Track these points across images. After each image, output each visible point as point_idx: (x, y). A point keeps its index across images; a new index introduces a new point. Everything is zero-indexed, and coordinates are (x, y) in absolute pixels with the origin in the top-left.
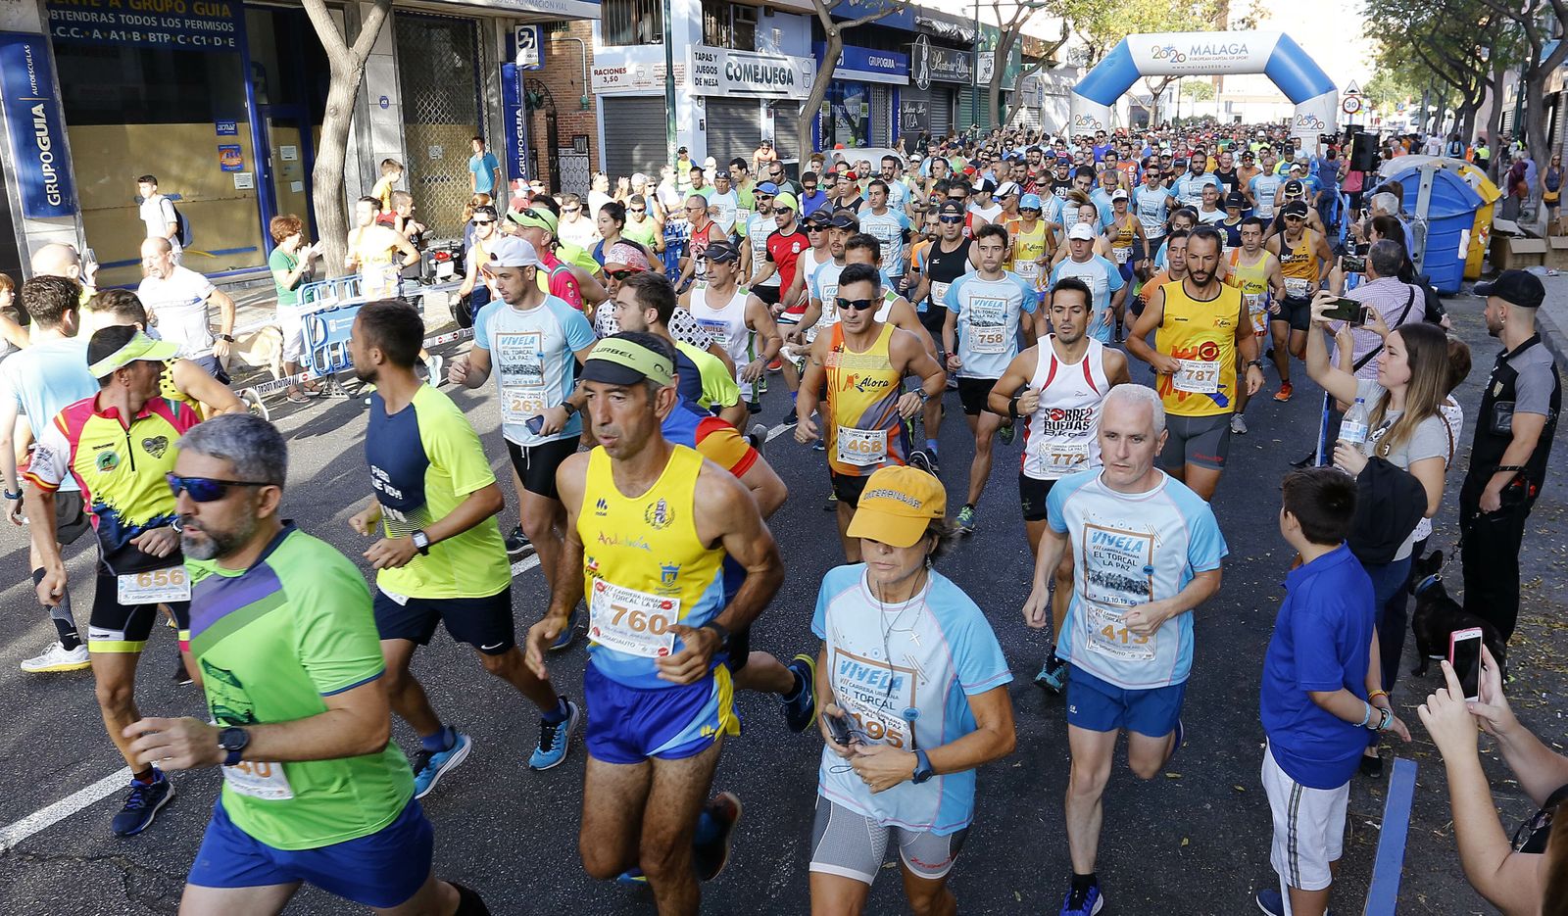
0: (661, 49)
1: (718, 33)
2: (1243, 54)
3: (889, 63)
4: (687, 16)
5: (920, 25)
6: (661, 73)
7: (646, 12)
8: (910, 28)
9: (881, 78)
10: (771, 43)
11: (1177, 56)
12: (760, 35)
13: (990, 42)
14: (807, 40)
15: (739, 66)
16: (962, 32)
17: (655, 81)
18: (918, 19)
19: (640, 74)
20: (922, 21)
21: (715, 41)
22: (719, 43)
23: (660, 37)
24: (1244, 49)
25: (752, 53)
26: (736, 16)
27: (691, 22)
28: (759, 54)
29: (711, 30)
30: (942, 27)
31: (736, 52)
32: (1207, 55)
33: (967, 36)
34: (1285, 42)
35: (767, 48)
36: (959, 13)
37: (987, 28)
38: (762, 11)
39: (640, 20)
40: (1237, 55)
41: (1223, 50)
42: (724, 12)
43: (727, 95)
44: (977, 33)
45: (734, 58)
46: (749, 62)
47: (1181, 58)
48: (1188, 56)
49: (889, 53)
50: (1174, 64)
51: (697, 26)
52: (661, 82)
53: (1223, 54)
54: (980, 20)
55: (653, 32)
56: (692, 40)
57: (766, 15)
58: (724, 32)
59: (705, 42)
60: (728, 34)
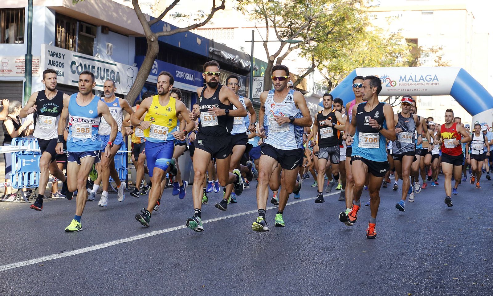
0: (22, 47)
1: (66, 41)
2: (435, 81)
3: (190, 77)
4: (44, 24)
5: (212, 53)
6: (20, 64)
7: (12, 22)
8: (206, 54)
9: (183, 86)
10: (105, 52)
11: (391, 82)
12: (98, 45)
13: (260, 72)
14: (132, 54)
15: (81, 65)
16: (242, 61)
17: (15, 70)
18: (211, 49)
19: (4, 65)
20: (214, 51)
21: (63, 45)
22: (67, 47)
23: (22, 39)
24: (436, 78)
25: (90, 57)
26: (81, 30)
27: (46, 29)
28: (95, 58)
29: (62, 36)
30: (227, 56)
31: (79, 54)
32: (410, 82)
33: (245, 64)
34: (463, 74)
35: (102, 55)
36: (239, 50)
37: (259, 62)
38: (100, 29)
39: (7, 27)
40: (431, 82)
41: (422, 78)
42: (72, 27)
43: (70, 84)
44: (252, 64)
45: (77, 58)
46: (87, 62)
47: (393, 84)
48: (398, 83)
49: (189, 70)
50: (388, 88)
51: (51, 32)
52: (20, 71)
53: (422, 82)
54: (254, 56)
55: (17, 35)
56: (47, 41)
57: (103, 32)
58: (71, 41)
59: (56, 45)
60: (74, 42)
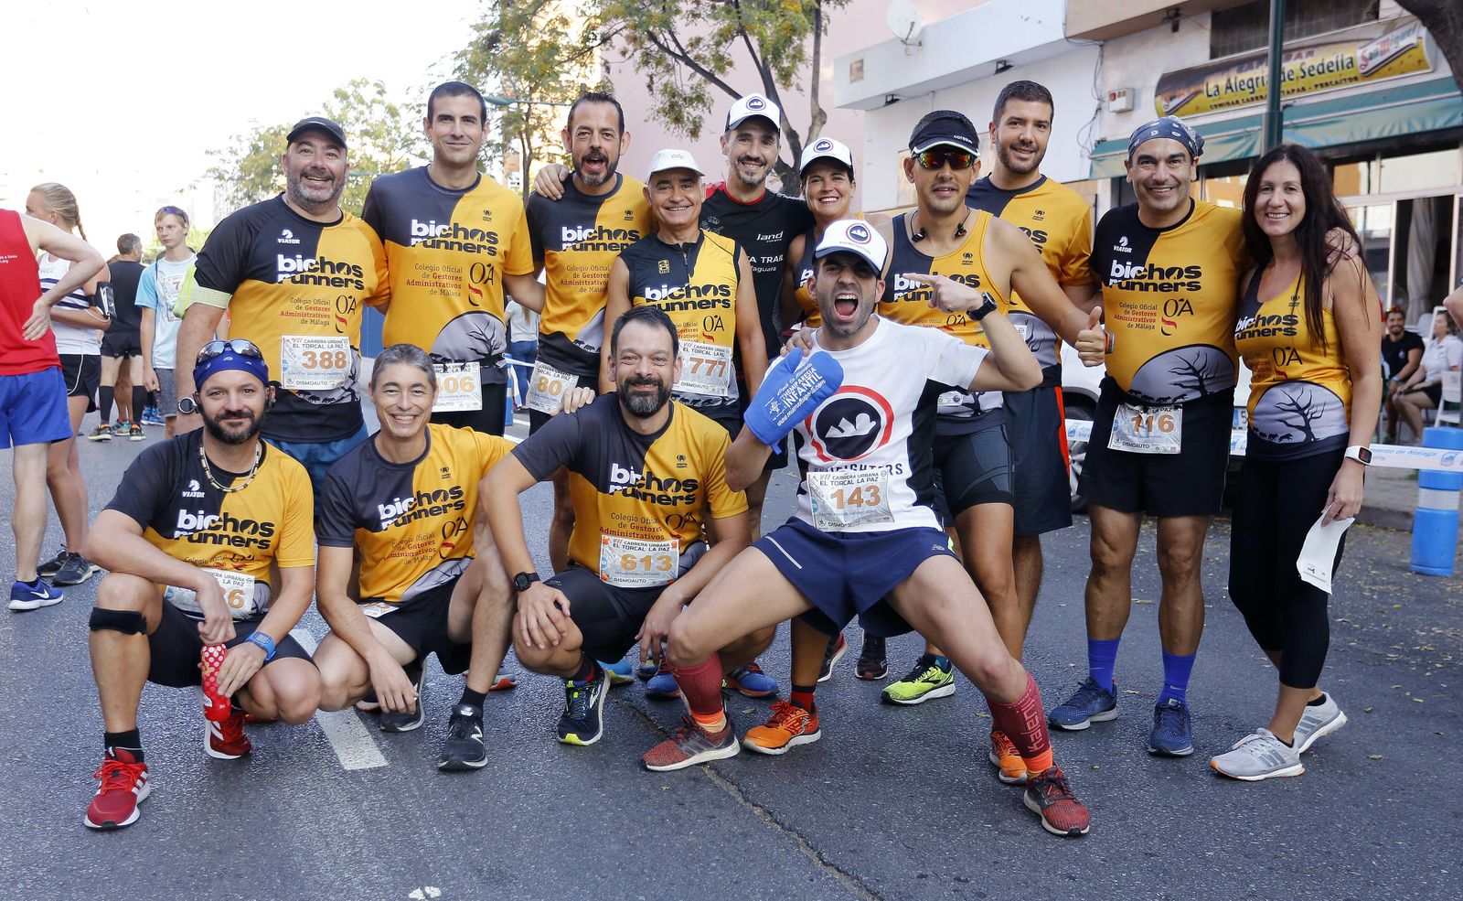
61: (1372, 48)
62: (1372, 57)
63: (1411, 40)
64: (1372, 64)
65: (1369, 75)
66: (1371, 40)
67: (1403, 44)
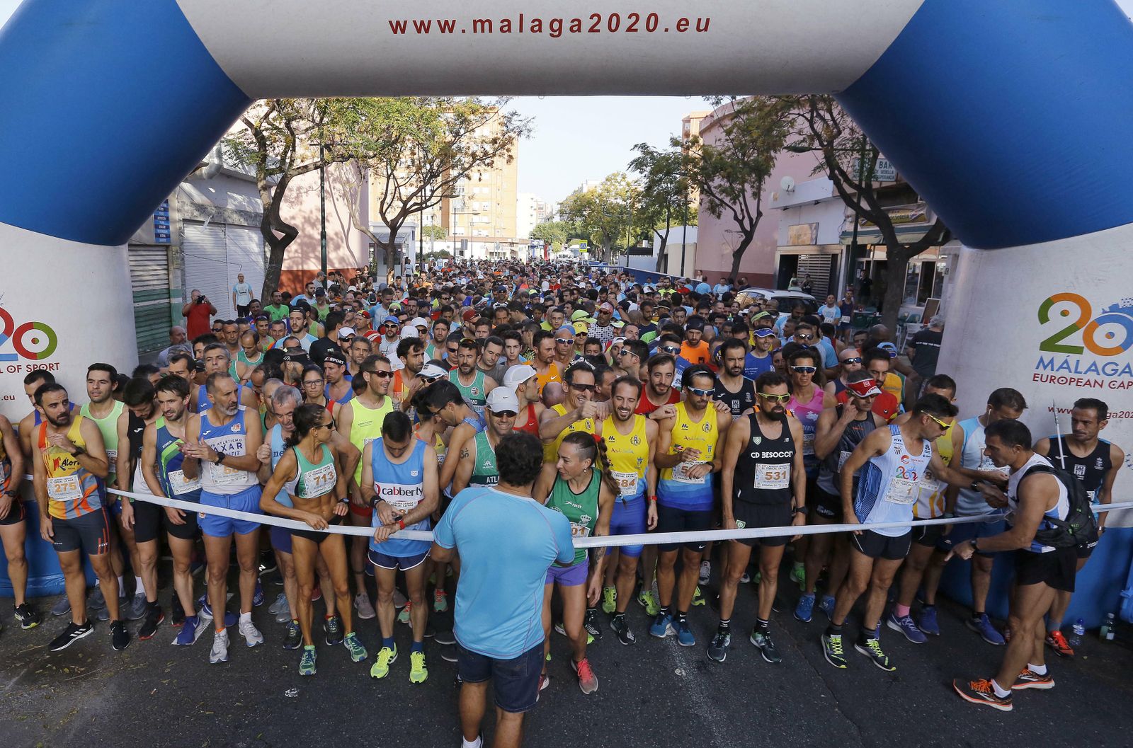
61: (913, 213)
62: (913, 215)
63: (922, 212)
64: (913, 218)
65: (913, 221)
66: (913, 210)
67: (921, 213)
